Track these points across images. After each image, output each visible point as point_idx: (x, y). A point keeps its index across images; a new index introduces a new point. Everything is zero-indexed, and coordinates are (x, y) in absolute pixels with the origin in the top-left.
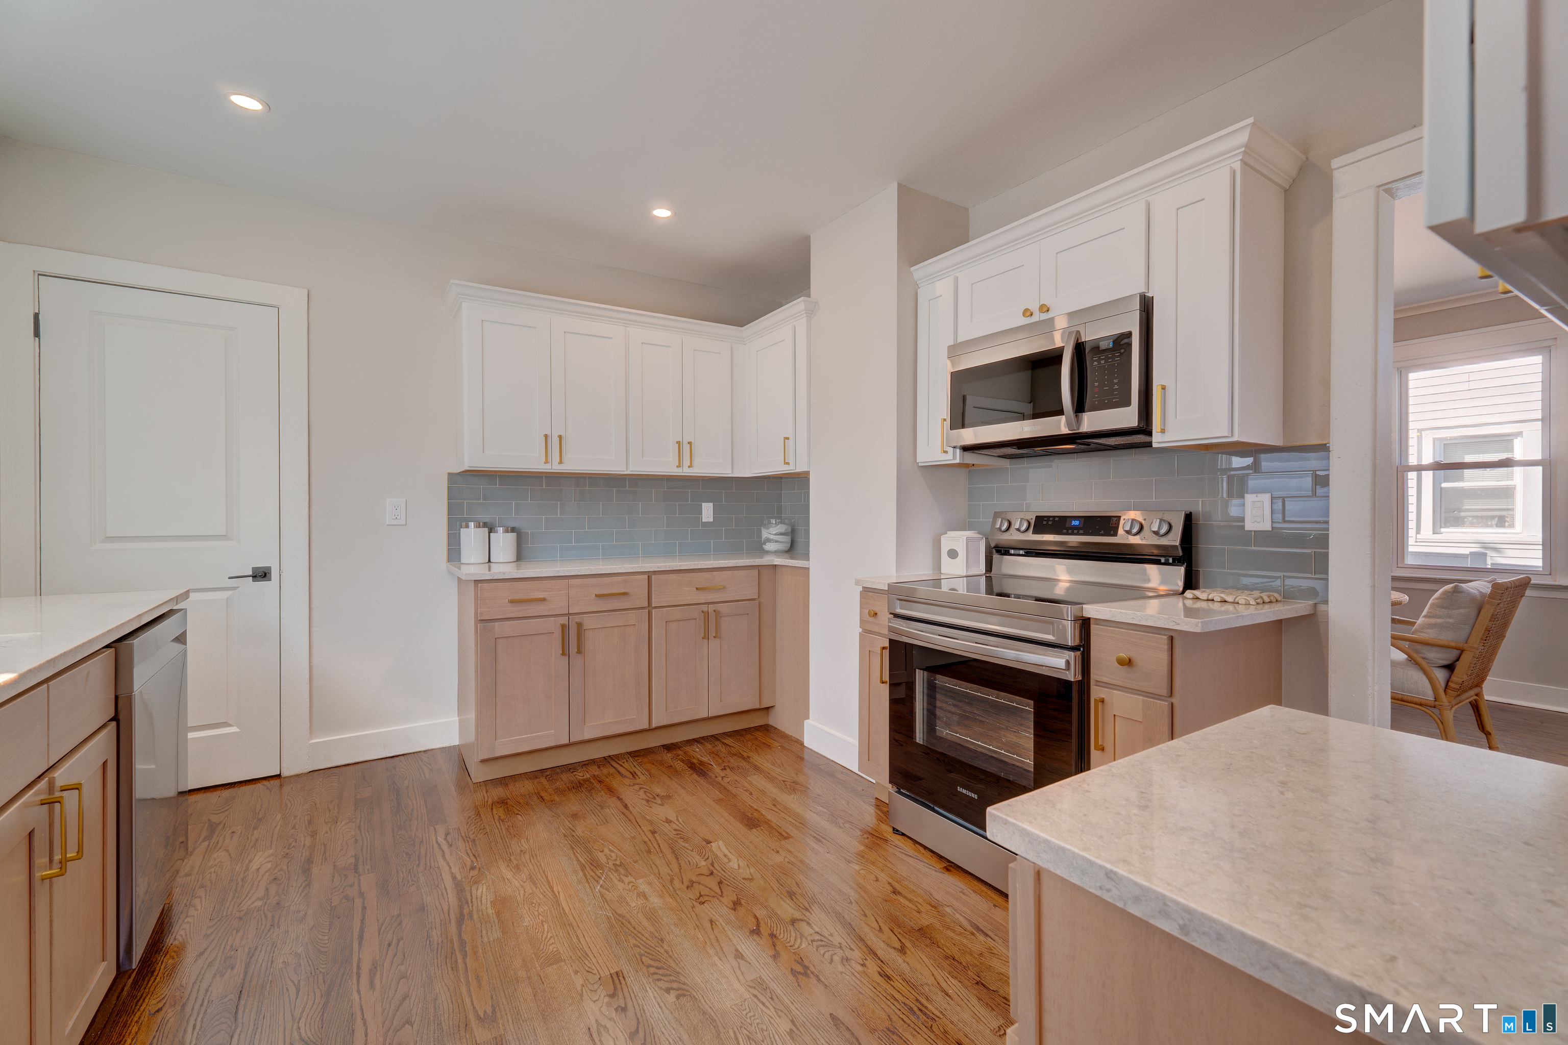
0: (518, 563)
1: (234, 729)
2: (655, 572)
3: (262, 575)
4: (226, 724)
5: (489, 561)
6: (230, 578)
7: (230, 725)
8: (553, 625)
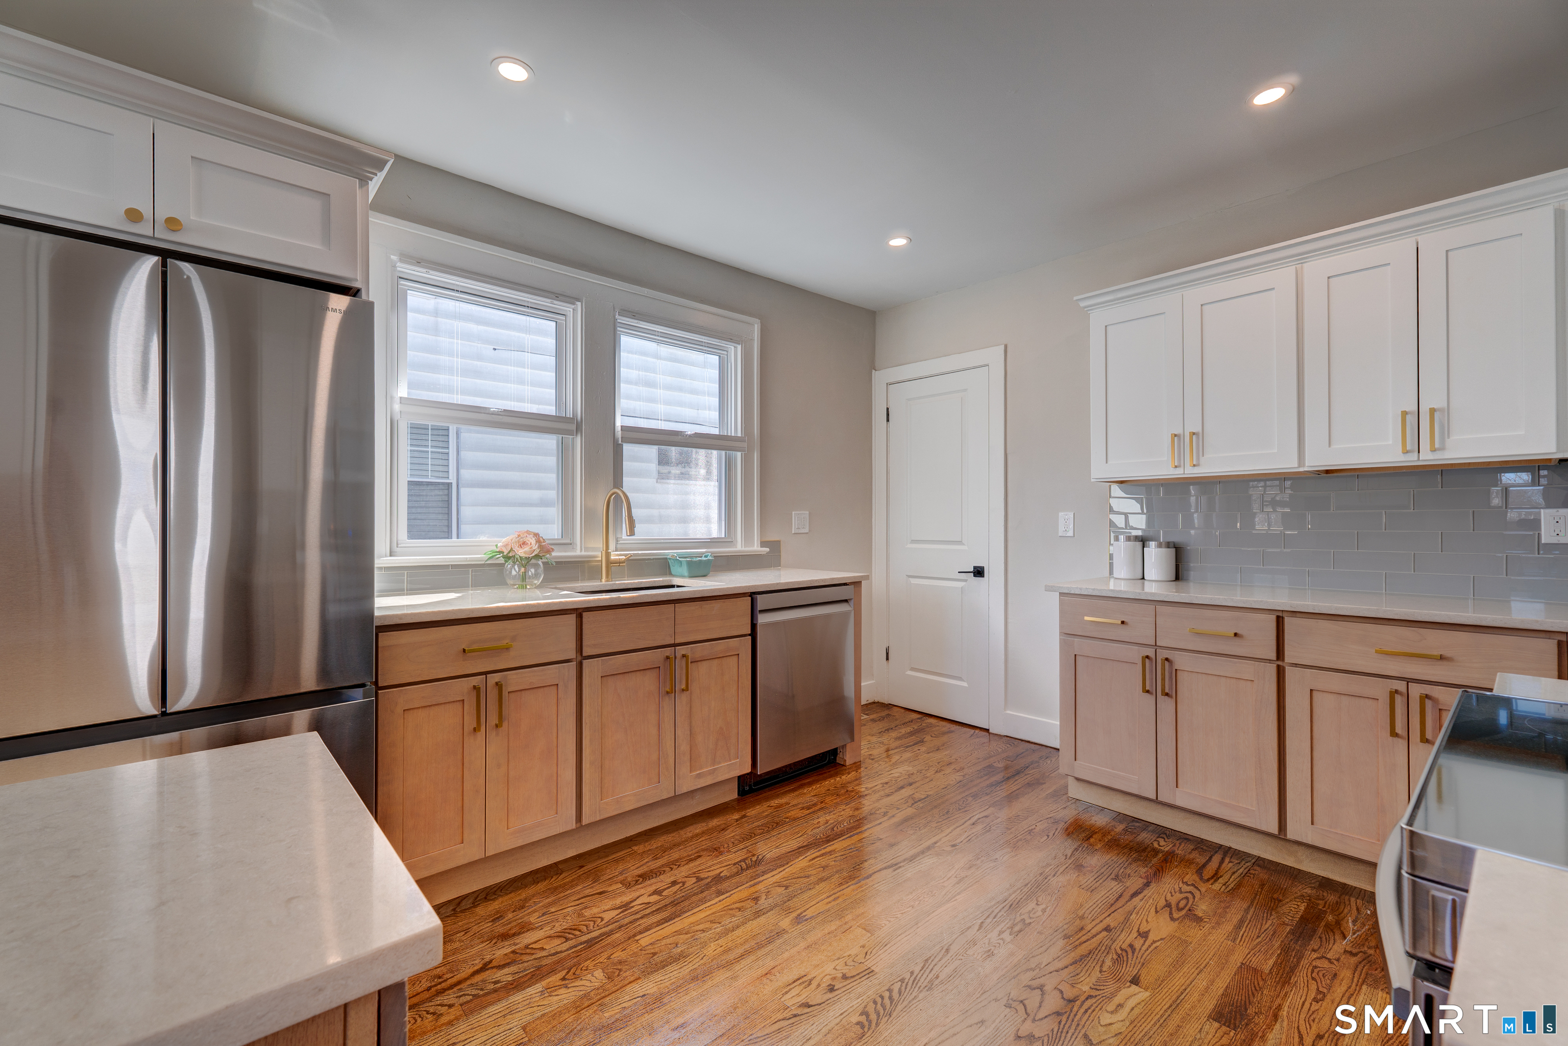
0: (1177, 583)
1: (965, 684)
2: (1294, 613)
3: (979, 572)
4: (960, 679)
5: (1143, 578)
6: (959, 572)
7: (963, 680)
8: (1136, 654)
